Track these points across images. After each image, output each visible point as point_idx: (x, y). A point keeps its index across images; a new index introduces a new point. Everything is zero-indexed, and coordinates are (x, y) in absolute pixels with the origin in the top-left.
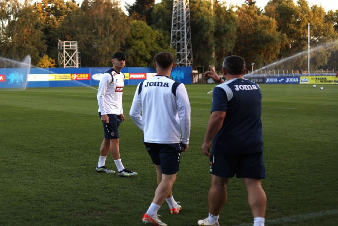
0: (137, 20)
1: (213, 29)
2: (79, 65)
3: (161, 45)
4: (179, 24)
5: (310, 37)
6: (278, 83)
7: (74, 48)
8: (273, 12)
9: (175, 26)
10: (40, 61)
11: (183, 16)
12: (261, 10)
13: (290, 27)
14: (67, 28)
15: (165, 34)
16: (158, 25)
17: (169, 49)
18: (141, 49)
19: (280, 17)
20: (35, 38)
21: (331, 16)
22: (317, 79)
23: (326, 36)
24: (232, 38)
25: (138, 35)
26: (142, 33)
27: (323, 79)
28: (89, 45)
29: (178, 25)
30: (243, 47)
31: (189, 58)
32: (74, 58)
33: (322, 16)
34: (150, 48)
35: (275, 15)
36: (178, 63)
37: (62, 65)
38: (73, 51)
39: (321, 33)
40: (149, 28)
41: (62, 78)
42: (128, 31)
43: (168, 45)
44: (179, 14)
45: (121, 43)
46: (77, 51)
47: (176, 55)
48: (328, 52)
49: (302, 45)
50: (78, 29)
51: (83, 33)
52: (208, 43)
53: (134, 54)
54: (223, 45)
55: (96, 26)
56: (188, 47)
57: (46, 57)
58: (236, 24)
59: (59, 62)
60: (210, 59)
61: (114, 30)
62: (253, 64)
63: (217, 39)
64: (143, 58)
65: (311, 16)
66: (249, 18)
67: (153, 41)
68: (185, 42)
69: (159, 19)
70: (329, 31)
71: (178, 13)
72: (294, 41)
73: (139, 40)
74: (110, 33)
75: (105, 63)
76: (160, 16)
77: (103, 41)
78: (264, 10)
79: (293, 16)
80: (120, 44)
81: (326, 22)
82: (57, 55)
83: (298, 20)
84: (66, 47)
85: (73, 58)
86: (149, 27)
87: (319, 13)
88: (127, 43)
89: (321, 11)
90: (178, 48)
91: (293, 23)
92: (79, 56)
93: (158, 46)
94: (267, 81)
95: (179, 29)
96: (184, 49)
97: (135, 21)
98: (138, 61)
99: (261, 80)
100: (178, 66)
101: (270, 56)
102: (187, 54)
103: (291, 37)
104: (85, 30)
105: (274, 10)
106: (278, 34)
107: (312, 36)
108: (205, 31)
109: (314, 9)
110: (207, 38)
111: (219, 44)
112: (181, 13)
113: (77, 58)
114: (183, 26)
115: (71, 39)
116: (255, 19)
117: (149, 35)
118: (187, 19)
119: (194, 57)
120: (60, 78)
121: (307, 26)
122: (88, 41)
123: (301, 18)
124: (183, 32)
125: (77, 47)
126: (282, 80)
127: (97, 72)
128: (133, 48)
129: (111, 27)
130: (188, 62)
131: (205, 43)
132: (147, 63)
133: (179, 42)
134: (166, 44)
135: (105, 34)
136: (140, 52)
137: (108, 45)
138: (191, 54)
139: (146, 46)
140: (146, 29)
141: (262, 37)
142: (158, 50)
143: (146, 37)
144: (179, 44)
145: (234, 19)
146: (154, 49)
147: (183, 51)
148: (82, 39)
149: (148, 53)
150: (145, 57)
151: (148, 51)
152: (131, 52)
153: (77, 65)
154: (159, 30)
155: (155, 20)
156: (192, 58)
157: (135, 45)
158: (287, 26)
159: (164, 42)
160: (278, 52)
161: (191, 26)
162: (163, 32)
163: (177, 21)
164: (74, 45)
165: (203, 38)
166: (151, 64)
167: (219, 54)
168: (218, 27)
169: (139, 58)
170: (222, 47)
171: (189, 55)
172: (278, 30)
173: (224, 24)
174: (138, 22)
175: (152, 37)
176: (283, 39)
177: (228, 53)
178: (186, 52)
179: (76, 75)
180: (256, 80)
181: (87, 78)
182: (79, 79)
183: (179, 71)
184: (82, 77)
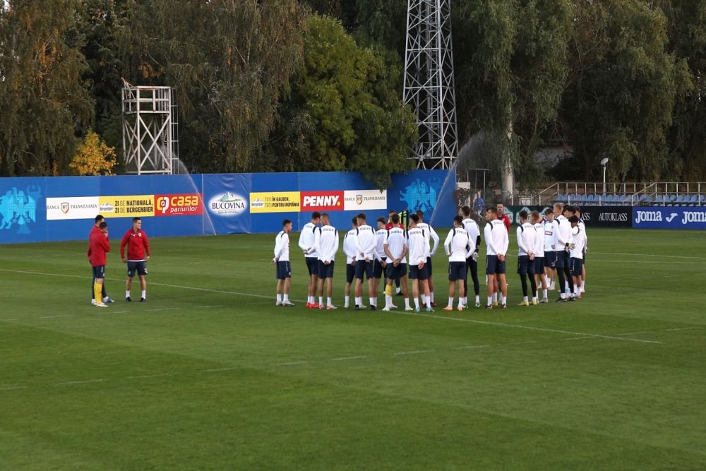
0: (321, 13)
1: (508, 46)
2: (175, 164)
3: (379, 97)
4: (423, 27)
6: (662, 225)
7: (164, 110)
9: (413, 32)
10: (78, 153)
13: (697, 36)
14: (146, 40)
15: (389, 60)
16: (372, 32)
17: (399, 112)
18: (329, 112)
19: (674, 5)
20: (65, 77)
24: (554, 75)
25: (324, 65)
26: (334, 58)
28: (199, 99)
29: (421, 32)
30: (582, 104)
31: (449, 140)
32: (163, 140)
34: (351, 108)
36: (422, 158)
37: (133, 166)
38: (160, 118)
41: (134, 210)
42: (298, 50)
43: (397, 98)
45: (281, 89)
46: (169, 117)
47: (417, 128)
50: (173, 43)
51: (183, 61)
52: (495, 90)
53: (313, 128)
54: (535, 98)
55: (219, 36)
56: (448, 106)
57: (92, 138)
59: (125, 153)
60: (503, 145)
62: (606, 161)
63: (517, 79)
64: (334, 139)
67: (359, 85)
68: (439, 86)
69: (375, 10)
73: (324, 81)
74: (253, 58)
75: (243, 157)
80: (277, 95)
82: (120, 131)
84: (144, 106)
85: (159, 142)
86: (350, 38)
88: (295, 90)
90: (420, 107)
92: (175, 137)
93: (373, 102)
94: (638, 221)
95: (423, 44)
96: (437, 109)
97: (316, 18)
99: (623, 217)
100: (421, 167)
101: (649, 133)
102: (445, 126)
104: (191, 48)
106: (668, 59)
108: (490, 53)
110: (494, 75)
111: (522, 93)
113: (170, 141)
114: (434, 33)
116: (613, 10)
117: (350, 63)
118: (444, 10)
119: (461, 138)
120: (128, 210)
122: (197, 85)
124: (434, 55)
125: (170, 106)
126: (674, 215)
127: (223, 190)
128: (311, 110)
129: (255, 39)
131: (490, 90)
132: (344, 157)
133: (424, 87)
134: (392, 96)
135: (242, 64)
136: (327, 122)
137: (248, 98)
138: (454, 125)
139: (343, 100)
140: (342, 45)
141: (629, 71)
142: (372, 113)
143: (342, 73)
144: (423, 93)
145: (562, 12)
146: (363, 111)
147: (435, 118)
148: (182, 78)
149: (347, 125)
150: (341, 136)
151: (347, 118)
152: (306, 122)
153: (170, 166)
154: (375, 49)
155: (365, 14)
156: (457, 141)
157: (316, 98)
158: (690, 33)
159: (386, 87)
160: (668, 118)
161: (452, 34)
162: (384, 53)
163: (419, 16)
164: (162, 100)
165: (483, 74)
166: (355, 162)
167: (523, 129)
168: (522, 38)
169: (325, 140)
170: (530, 105)
171: (450, 130)
172: (669, 48)
173: (538, 28)
174: (323, 23)
175: (358, 71)
176: (679, 79)
177: (547, 123)
178: (442, 122)
179: (167, 199)
180: (613, 217)
181: (195, 206)
182: (176, 210)
183: (424, 184)
184: (182, 205)
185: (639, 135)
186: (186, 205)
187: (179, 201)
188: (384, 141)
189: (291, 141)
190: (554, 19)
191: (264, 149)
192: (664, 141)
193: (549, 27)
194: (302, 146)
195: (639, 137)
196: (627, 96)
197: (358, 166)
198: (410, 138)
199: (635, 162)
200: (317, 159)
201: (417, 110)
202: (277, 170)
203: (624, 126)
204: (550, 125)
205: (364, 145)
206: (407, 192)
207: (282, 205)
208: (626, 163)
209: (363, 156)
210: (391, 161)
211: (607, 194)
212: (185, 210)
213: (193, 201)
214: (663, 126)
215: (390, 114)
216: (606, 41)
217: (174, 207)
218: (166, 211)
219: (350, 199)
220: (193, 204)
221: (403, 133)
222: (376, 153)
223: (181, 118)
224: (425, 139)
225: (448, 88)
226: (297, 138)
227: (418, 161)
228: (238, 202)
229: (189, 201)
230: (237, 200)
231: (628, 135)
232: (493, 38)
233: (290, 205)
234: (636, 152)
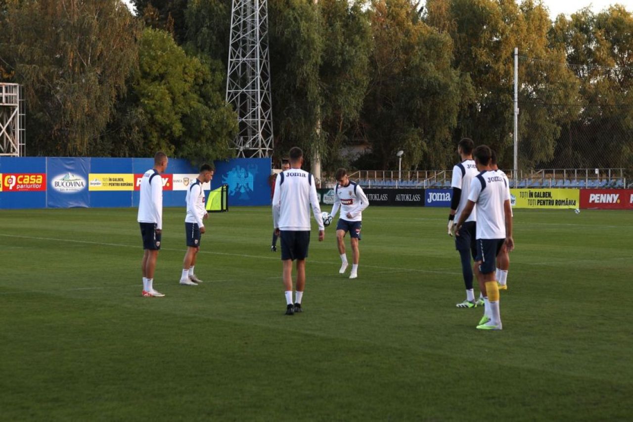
0: (154, 27)
1: (317, 57)
2: (22, 149)
3: (205, 98)
4: (244, 41)
5: (519, 87)
7: (12, 103)
8: (444, 17)
9: (235, 45)
11: (253, 21)
12: (418, 8)
13: (479, 56)
15: (214, 67)
16: (199, 44)
17: (222, 109)
18: (161, 108)
19: (460, 31)
21: (561, 30)
22: (531, 195)
23: (552, 83)
24: (357, 84)
25: (156, 69)
26: (165, 64)
27: (545, 195)
28: (45, 95)
29: (242, 45)
30: (380, 109)
31: (266, 134)
32: (12, 128)
33: (545, 31)
34: (180, 106)
35: (447, 23)
36: (242, 149)
38: (9, 110)
39: (542, 75)
40: (179, 50)
42: (133, 56)
43: (220, 99)
44: (245, 16)
45: (118, 89)
46: (17, 109)
47: (238, 124)
48: (555, 125)
49: (503, 105)
50: (21, 48)
51: (31, 62)
52: (306, 94)
53: (146, 121)
54: (340, 101)
55: (62, 42)
56: (265, 106)
58: (368, 45)
60: (312, 140)
61: (101, 54)
62: (401, 153)
63: (325, 85)
64: (164, 131)
65: (522, 30)
66: (395, 30)
67: (187, 88)
68: (257, 90)
69: (202, 26)
70: (558, 69)
71: (242, 13)
72: (486, 95)
73: (157, 83)
74: (93, 63)
75: (82, 144)
76: (204, 17)
77: (75, 83)
78: (425, 9)
79: (485, 27)
80: (114, 93)
81: (552, 45)
83: (495, 39)
85: (8, 130)
86: (180, 48)
87: (538, 23)
88: (130, 89)
89: (542, 17)
90: (241, 108)
91: (485, 46)
92: (22, 125)
93: (199, 102)
94: (429, 201)
95: (244, 55)
96: (255, 109)
97: (150, 31)
98: (155, 141)
99: (417, 198)
100: (241, 156)
101: (438, 133)
102: (262, 123)
103: (481, 84)
104: (38, 52)
105: (447, 10)
106: (455, 74)
107: (524, 82)
108: (301, 63)
109: (527, 11)
110: (305, 82)
111: (329, 96)
112: (249, 11)
113: (18, 130)
114: (253, 47)
115: (6, 76)
116: (407, 33)
117: (179, 69)
118: (262, 28)
119: (276, 133)
121: (513, 55)
122: (43, 83)
123: (502, 34)
124: (254, 65)
125: (18, 100)
127: (65, 171)
128: (144, 106)
129: (93, 46)
130: (263, 146)
131: (301, 94)
132: (173, 147)
133: (244, 90)
134: (216, 97)
135: (82, 65)
136: (158, 116)
137: (88, 95)
138: (270, 123)
139: (173, 99)
140: (172, 54)
141: (420, 82)
142: (198, 110)
143: (172, 76)
144: (244, 96)
145: (364, 32)
146: (191, 108)
147: (253, 116)
148: (29, 76)
149: (176, 120)
150: (171, 129)
151: (176, 113)
152: (140, 116)
153: (18, 150)
154: (201, 58)
155: (193, 29)
156: (272, 136)
157: (148, 97)
158: (474, 54)
159: (211, 90)
160: (454, 121)
161: (270, 48)
162: (209, 61)
163: (240, 33)
164: (11, 94)
165: (295, 80)
166: (182, 150)
167: (330, 126)
168: (329, 52)
169: (156, 131)
170: (336, 107)
171: (266, 126)
172: (455, 65)
173: (343, 44)
174: (156, 35)
175: (186, 76)
176: (464, 89)
177: (351, 123)
178: (259, 119)
179: (14, 177)
180: (408, 198)
181: (39, 184)
182: (22, 187)
183: (243, 170)
184: (28, 182)
185: (429, 134)
186: (31, 182)
187: (25, 180)
188: (208, 133)
189: (126, 133)
190: (357, 38)
191: (102, 138)
192: (450, 139)
193: (352, 44)
194: (136, 136)
195: (429, 137)
196: (419, 102)
197: (185, 153)
198: (231, 132)
199: (425, 156)
200: (149, 148)
201: (238, 110)
202: (113, 156)
203: (416, 126)
204: (353, 124)
205: (190, 137)
206: (229, 176)
207: (118, 184)
208: (417, 157)
209: (190, 146)
210: (214, 150)
211: (402, 181)
212: (30, 187)
213: (38, 179)
214: (450, 128)
215: (213, 111)
216: (401, 57)
217: (20, 184)
218: (13, 187)
219: (178, 181)
220: (37, 182)
221: (226, 127)
222: (201, 143)
223: (27, 110)
224: (244, 134)
225: (265, 91)
226: (132, 129)
227: (238, 151)
228: (78, 182)
229: (34, 180)
230: (76, 180)
231: (420, 134)
232: (304, 51)
233: (124, 184)
234: (426, 148)
